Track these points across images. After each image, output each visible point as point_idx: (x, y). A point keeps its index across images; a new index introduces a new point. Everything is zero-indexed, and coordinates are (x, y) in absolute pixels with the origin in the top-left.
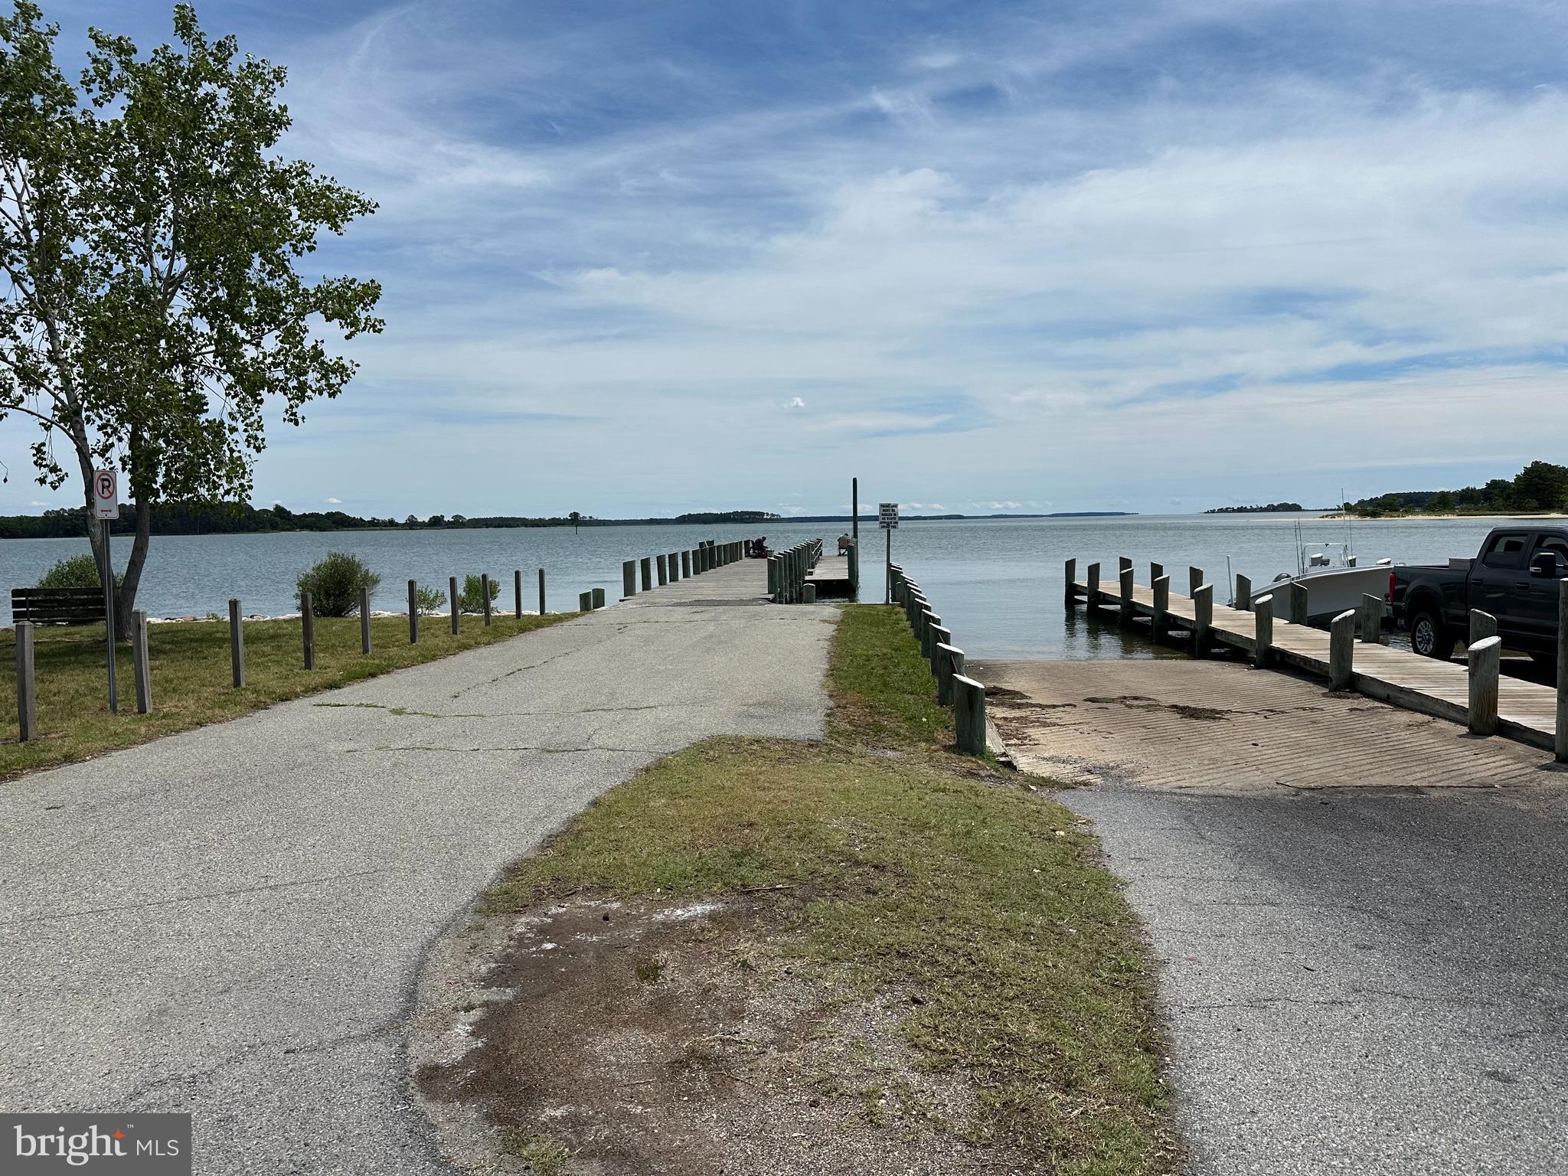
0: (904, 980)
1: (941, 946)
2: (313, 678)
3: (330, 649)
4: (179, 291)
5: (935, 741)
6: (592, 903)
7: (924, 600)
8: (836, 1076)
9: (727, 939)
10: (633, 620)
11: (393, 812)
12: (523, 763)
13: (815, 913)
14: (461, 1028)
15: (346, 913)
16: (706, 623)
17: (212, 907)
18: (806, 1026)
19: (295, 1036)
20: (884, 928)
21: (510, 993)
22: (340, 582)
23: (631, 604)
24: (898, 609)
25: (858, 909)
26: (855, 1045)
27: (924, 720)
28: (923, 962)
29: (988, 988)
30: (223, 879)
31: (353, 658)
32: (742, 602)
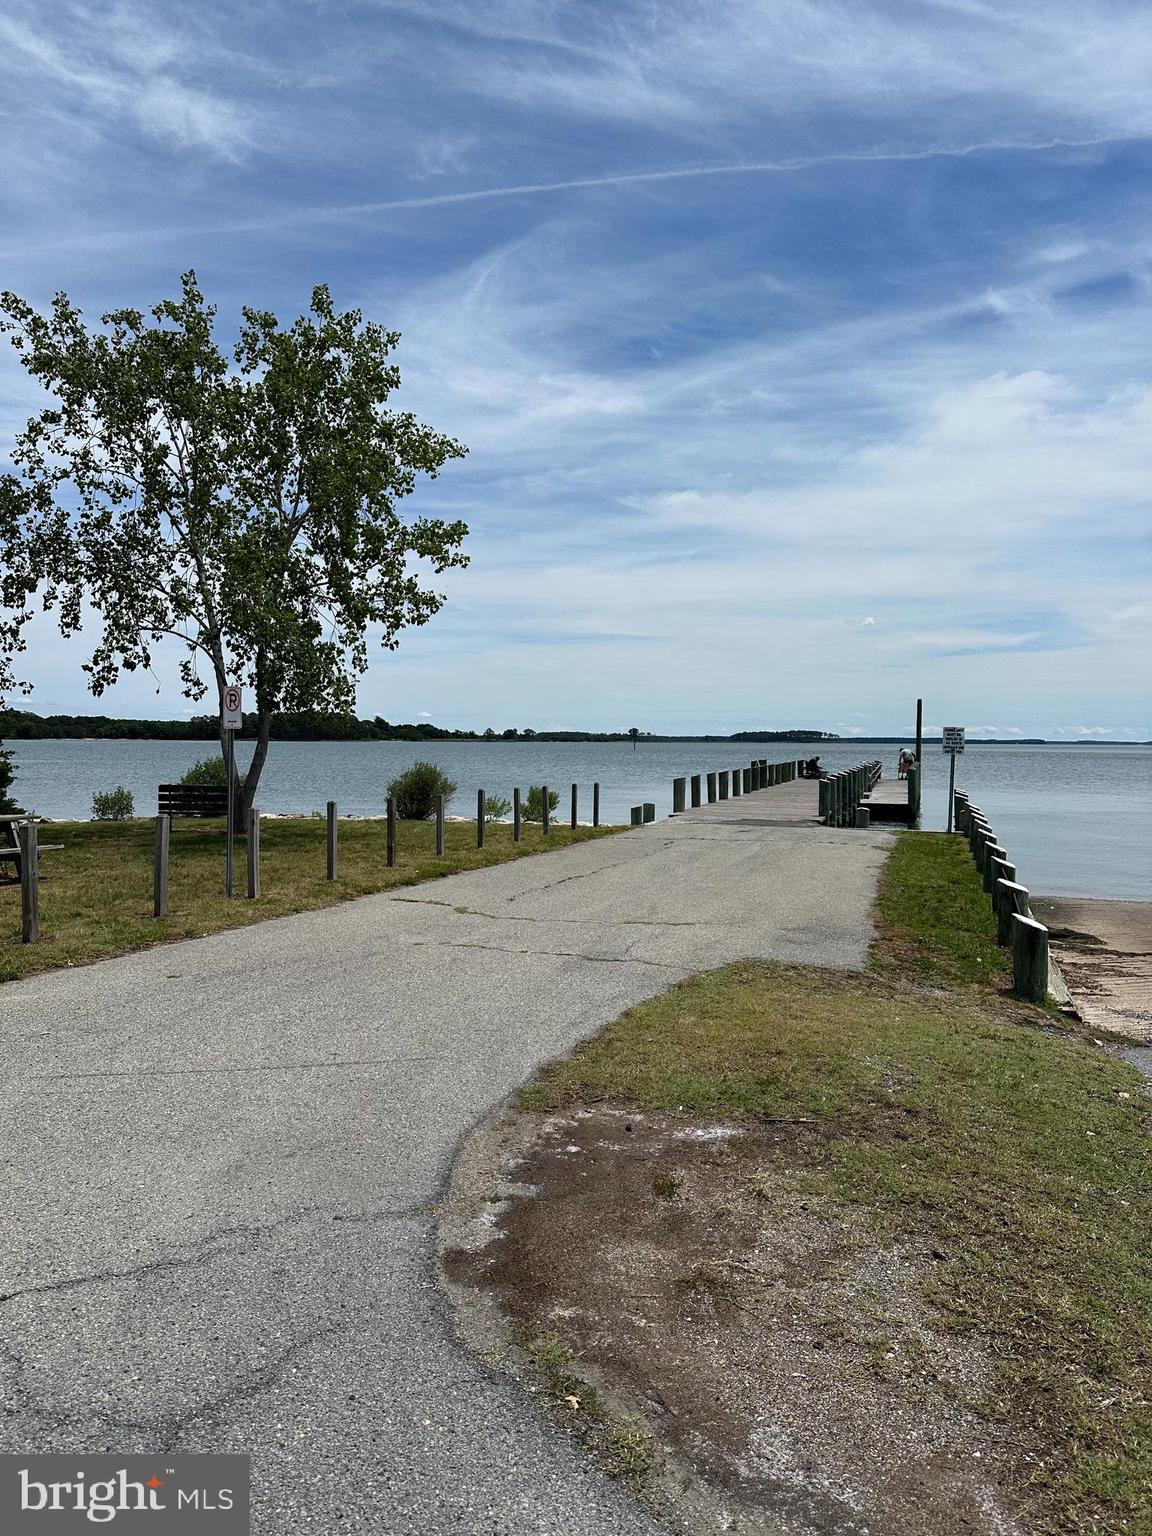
0: (927, 1232)
1: (970, 1202)
2: (394, 875)
3: (410, 849)
4: (301, 530)
5: (989, 984)
6: (617, 1112)
7: (990, 831)
8: (844, 1321)
9: (745, 1166)
10: (680, 836)
11: (447, 1004)
12: (565, 969)
13: (838, 1151)
14: (487, 1218)
15: (397, 1095)
16: (752, 842)
17: (288, 1078)
18: (820, 1264)
19: (344, 1204)
20: (910, 1175)
21: (533, 1190)
22: (423, 788)
23: (679, 820)
24: (961, 839)
25: (884, 1153)
26: (867, 1291)
27: (979, 960)
28: (950, 1216)
29: (1019, 1252)
30: (299, 1053)
31: (427, 858)
32: (791, 824)
